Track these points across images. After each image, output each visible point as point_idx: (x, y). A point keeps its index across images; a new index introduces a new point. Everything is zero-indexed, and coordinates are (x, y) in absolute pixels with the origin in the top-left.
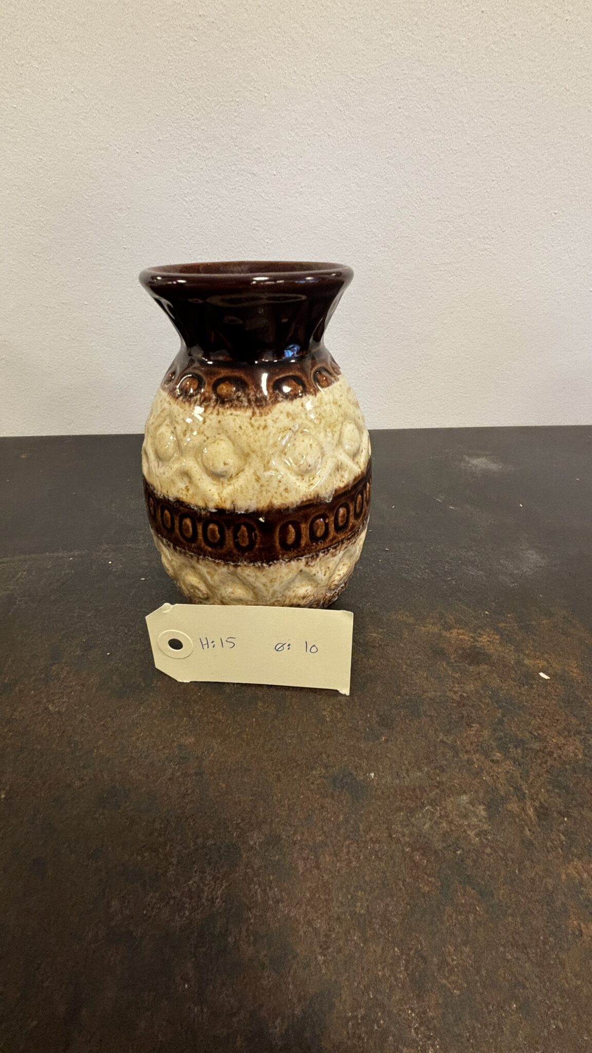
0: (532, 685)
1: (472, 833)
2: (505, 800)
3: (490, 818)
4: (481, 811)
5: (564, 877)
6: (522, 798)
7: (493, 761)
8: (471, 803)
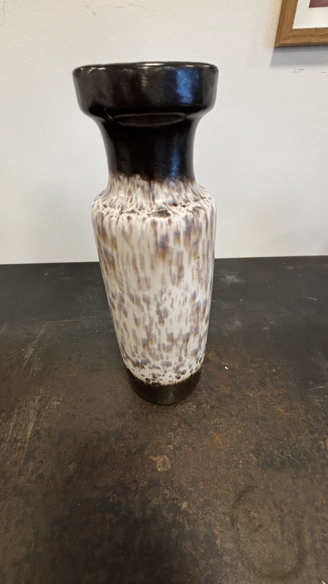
0: (221, 370)
1: (190, 412)
2: (202, 404)
3: (197, 408)
4: (195, 406)
5: (212, 423)
6: (207, 403)
7: (202, 393)
8: (192, 404)
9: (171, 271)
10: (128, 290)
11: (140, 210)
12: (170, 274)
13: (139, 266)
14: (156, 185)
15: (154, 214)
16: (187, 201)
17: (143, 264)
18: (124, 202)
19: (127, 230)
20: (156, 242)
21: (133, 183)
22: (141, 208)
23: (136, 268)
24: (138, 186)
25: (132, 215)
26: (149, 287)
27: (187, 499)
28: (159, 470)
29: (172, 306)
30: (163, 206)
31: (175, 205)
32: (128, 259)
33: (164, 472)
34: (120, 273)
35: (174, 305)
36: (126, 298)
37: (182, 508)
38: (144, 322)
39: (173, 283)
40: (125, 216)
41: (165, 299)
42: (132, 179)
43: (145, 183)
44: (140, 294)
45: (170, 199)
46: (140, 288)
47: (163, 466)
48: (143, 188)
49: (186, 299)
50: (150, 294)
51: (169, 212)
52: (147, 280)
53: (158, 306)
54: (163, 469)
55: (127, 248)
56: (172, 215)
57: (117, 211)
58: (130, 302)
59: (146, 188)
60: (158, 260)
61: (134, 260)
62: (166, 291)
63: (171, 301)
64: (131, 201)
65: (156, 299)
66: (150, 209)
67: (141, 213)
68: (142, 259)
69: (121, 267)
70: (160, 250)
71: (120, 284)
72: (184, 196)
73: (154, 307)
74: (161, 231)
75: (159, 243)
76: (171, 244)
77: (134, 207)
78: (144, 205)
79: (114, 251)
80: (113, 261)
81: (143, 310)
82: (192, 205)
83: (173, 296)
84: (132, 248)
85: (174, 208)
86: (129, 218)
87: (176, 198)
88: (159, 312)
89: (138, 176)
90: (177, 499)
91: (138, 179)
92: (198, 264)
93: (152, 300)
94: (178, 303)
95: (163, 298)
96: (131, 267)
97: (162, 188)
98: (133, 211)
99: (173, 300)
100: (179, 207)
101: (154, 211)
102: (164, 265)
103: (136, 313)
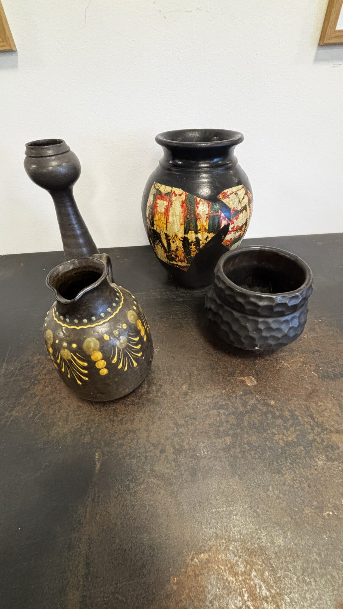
27: (274, 399)
28: (249, 385)
33: (253, 386)
37: (272, 404)
47: (251, 382)
54: (251, 384)
90: (266, 400)
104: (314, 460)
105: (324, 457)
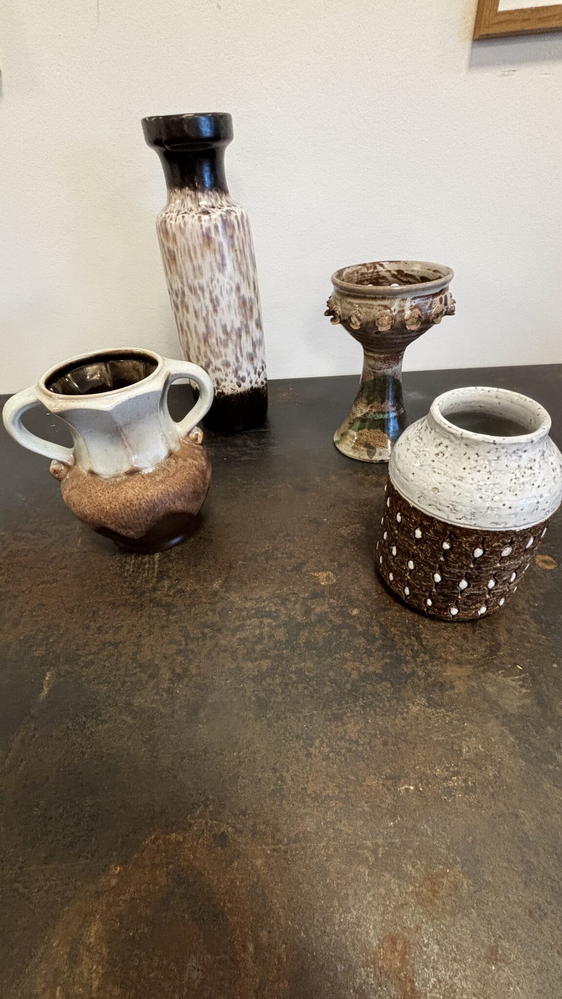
9: (216, 259)
10: (187, 281)
11: (190, 211)
12: (216, 262)
13: (193, 255)
14: (199, 194)
15: (200, 213)
16: (222, 206)
17: (195, 253)
18: (179, 208)
19: (182, 226)
20: (203, 232)
21: (184, 193)
22: (191, 210)
23: (191, 257)
24: (188, 195)
25: (185, 215)
26: (202, 274)
29: (221, 294)
30: (206, 208)
31: (213, 207)
32: (184, 250)
34: (180, 266)
35: (223, 292)
36: (187, 290)
38: (202, 313)
39: (219, 271)
40: (180, 216)
41: (215, 286)
42: (183, 190)
43: (191, 193)
44: (196, 283)
45: (210, 204)
46: (195, 276)
48: (191, 196)
49: (231, 288)
50: (204, 281)
51: (210, 211)
52: (200, 268)
53: (211, 293)
55: (183, 240)
56: (212, 213)
57: (175, 214)
58: (190, 294)
59: (193, 196)
60: (205, 248)
61: (189, 251)
62: (215, 278)
63: (219, 289)
64: (184, 207)
65: (208, 286)
66: (196, 210)
67: (191, 213)
68: (194, 248)
69: (180, 259)
70: (206, 240)
71: (181, 277)
72: (219, 203)
73: (207, 295)
74: (205, 224)
75: (205, 234)
76: (213, 235)
77: (186, 210)
78: (193, 208)
79: (175, 247)
80: (175, 256)
81: (200, 300)
82: (225, 208)
83: (221, 283)
84: (187, 239)
85: (213, 210)
86: (183, 217)
87: (214, 203)
88: (212, 300)
89: (187, 188)
91: (187, 190)
92: (237, 256)
93: (205, 288)
94: (225, 292)
95: (213, 285)
96: (187, 257)
97: (203, 196)
98: (185, 213)
99: (221, 288)
100: (216, 209)
101: (199, 211)
102: (210, 253)
103: (195, 305)
104: (404, 704)
105: (424, 701)
